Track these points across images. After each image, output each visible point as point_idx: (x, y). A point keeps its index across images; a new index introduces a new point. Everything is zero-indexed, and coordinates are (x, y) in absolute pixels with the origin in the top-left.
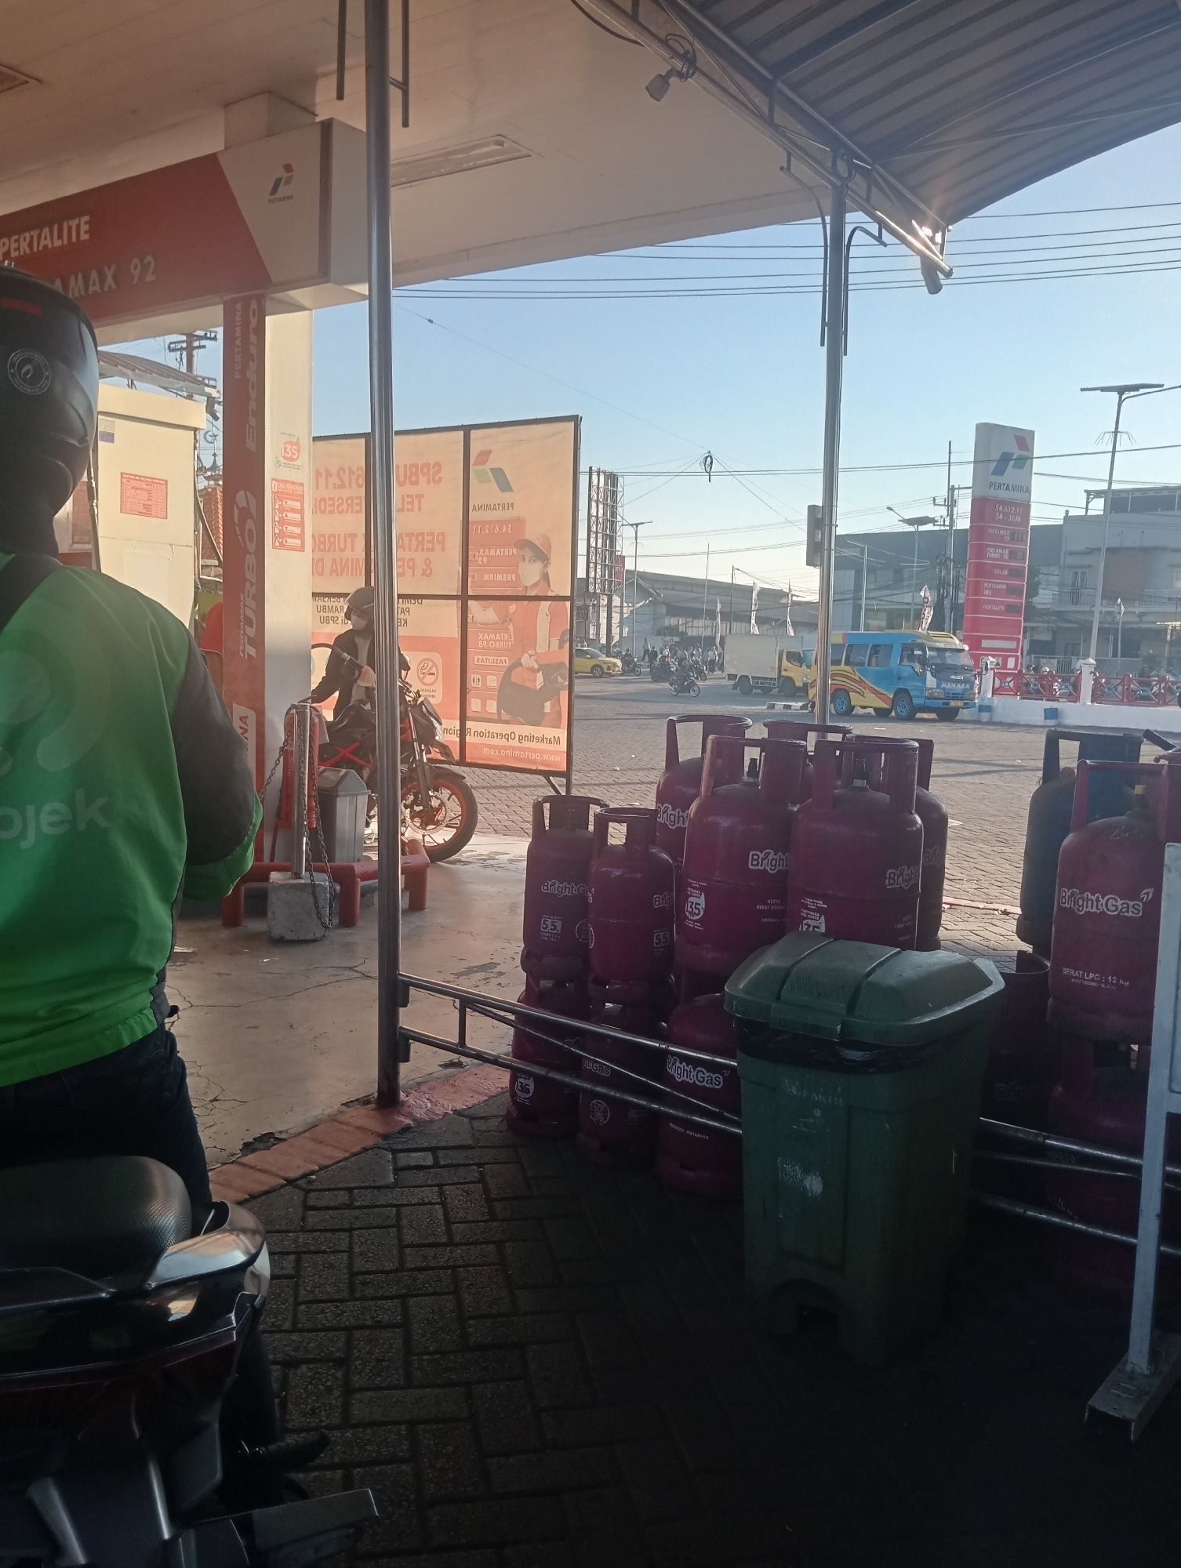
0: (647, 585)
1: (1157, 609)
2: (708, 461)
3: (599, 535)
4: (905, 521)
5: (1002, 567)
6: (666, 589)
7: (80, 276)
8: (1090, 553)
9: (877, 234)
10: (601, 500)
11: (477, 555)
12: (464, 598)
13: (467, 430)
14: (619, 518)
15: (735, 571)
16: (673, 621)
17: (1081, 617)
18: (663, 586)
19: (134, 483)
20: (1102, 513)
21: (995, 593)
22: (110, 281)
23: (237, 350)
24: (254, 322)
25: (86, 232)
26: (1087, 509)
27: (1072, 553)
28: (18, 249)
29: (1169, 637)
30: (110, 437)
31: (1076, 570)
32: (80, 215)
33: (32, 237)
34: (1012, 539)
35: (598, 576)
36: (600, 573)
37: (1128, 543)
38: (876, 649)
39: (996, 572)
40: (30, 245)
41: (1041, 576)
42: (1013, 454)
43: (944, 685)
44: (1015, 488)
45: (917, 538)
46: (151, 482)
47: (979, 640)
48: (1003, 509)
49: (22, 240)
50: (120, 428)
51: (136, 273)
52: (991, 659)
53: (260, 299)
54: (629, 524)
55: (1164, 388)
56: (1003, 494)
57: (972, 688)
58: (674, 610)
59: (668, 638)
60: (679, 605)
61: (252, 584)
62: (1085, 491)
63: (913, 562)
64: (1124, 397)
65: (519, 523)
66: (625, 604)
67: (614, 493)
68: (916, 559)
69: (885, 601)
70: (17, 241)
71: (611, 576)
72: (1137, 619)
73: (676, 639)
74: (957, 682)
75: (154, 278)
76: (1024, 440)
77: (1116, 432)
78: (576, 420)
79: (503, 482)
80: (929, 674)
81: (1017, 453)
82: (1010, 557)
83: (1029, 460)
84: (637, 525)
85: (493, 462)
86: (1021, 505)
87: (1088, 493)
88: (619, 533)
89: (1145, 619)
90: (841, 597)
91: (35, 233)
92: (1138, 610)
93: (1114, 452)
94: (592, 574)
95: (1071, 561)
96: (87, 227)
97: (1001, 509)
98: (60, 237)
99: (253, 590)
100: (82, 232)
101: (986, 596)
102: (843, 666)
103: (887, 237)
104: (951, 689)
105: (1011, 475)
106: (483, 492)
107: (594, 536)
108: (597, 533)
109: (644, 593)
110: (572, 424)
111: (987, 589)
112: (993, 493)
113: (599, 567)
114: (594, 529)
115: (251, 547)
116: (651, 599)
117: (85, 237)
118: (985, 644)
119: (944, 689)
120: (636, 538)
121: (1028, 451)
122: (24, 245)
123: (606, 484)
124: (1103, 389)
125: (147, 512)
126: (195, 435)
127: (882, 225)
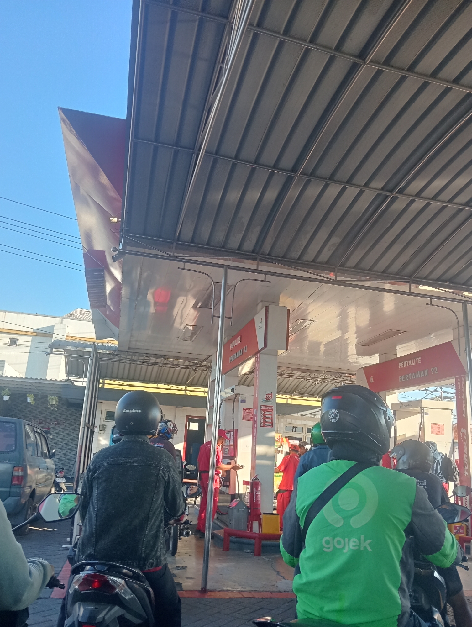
7: (419, 372)
19: (434, 426)
22: (426, 374)
23: (459, 390)
24: (463, 383)
25: (420, 361)
28: (403, 366)
30: (427, 414)
32: (419, 357)
33: (407, 363)
40: (406, 365)
46: (439, 425)
49: (404, 363)
50: (430, 411)
51: (433, 371)
53: (464, 377)
61: (466, 454)
70: (403, 364)
75: (437, 373)
91: (407, 362)
96: (420, 360)
98: (414, 363)
99: (466, 456)
100: (419, 361)
115: (465, 444)
117: (420, 363)
122: (405, 365)
125: (438, 433)
126: (452, 411)
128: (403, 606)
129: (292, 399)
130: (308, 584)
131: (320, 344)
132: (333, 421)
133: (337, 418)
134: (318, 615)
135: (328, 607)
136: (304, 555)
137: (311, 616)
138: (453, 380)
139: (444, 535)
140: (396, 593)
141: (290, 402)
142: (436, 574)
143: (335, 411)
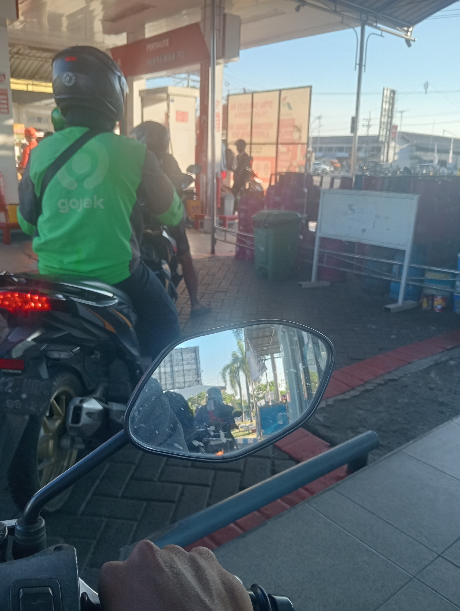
2: (426, 86)
7: (166, 56)
10: (388, 101)
11: (282, 130)
12: (277, 144)
13: (280, 91)
16: (418, 153)
19: (179, 114)
22: (173, 57)
23: (203, 78)
28: (151, 48)
30: (173, 101)
32: (166, 38)
33: (155, 44)
36: (385, 133)
40: (155, 47)
46: (183, 113)
49: (153, 45)
50: (176, 98)
51: (180, 55)
54: (399, 112)
58: (420, 148)
60: (421, 146)
65: (293, 120)
66: (397, 146)
67: (393, 98)
70: (151, 45)
71: (390, 134)
75: (184, 57)
78: (311, 87)
79: (290, 107)
84: (402, 112)
85: (287, 100)
88: (394, 116)
94: (381, 133)
96: (168, 42)
98: (162, 45)
103: (384, 33)
106: (284, 110)
107: (384, 117)
108: (385, 115)
109: (407, 141)
110: (309, 89)
113: (385, 130)
114: (383, 113)
116: (409, 144)
117: (167, 45)
120: (401, 117)
122: (153, 47)
123: (390, 94)
125: (183, 121)
126: (195, 99)
127: (382, 30)
128: (133, 254)
129: (33, 85)
130: (46, 243)
131: (61, 16)
132: (68, 85)
133: (73, 82)
134: (57, 266)
135: (67, 260)
136: (41, 219)
137: (52, 270)
138: (198, 67)
139: (172, 196)
140: (127, 244)
141: (30, 88)
142: (165, 234)
143: (70, 74)
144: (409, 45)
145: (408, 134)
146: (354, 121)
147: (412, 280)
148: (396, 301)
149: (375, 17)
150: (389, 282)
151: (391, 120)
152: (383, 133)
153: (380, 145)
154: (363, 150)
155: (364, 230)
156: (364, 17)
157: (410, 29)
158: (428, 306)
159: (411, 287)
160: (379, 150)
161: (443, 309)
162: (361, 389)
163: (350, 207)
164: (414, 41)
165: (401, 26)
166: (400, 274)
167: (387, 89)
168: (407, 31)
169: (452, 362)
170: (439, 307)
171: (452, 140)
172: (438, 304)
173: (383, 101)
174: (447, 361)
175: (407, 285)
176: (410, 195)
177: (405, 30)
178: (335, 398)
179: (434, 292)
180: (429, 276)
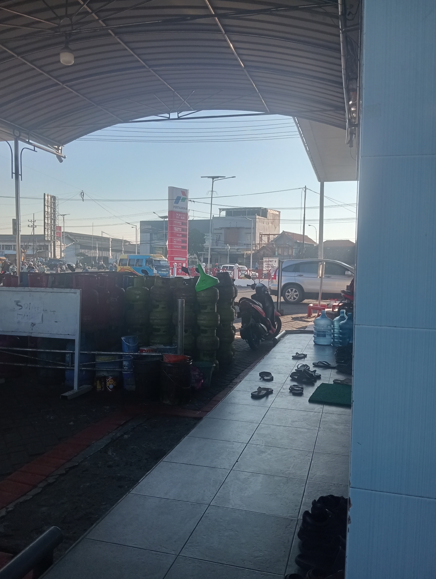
0: (71, 237)
1: (242, 248)
2: (82, 194)
3: (49, 219)
4: (160, 217)
5: (180, 234)
6: (80, 239)
8: (221, 229)
9: (35, 148)
10: (49, 206)
14: (57, 213)
15: (103, 233)
16: (83, 251)
17: (219, 250)
18: (79, 238)
20: (225, 216)
21: (178, 242)
26: (220, 215)
27: (215, 229)
29: (245, 256)
31: (217, 235)
34: (182, 224)
35: (49, 234)
36: (50, 233)
37: (232, 226)
38: (138, 260)
39: (178, 235)
41: (206, 237)
42: (181, 197)
43: (159, 272)
44: (182, 208)
45: (164, 223)
47: (173, 257)
48: (179, 215)
52: (176, 263)
54: (60, 215)
55: (226, 178)
56: (178, 210)
57: (169, 273)
58: (83, 247)
59: (79, 257)
60: (85, 245)
62: (219, 209)
63: (163, 231)
64: (214, 180)
66: (62, 244)
67: (54, 203)
68: (164, 230)
69: (156, 244)
71: (54, 234)
72: (236, 251)
73: (82, 257)
74: (164, 271)
76: (184, 192)
77: (212, 191)
80: (154, 269)
81: (182, 197)
82: (182, 230)
83: (186, 200)
84: (64, 215)
86: (184, 214)
87: (220, 209)
88: (57, 218)
89: (239, 251)
90: (142, 243)
92: (237, 248)
93: (212, 198)
94: (46, 233)
95: (215, 231)
97: (178, 215)
101: (175, 243)
102: (127, 266)
104: (163, 274)
105: (181, 204)
107: (47, 219)
108: (48, 218)
109: (72, 240)
111: (175, 241)
112: (175, 209)
113: (49, 230)
114: (47, 216)
116: (74, 242)
118: (175, 259)
119: (160, 274)
120: (64, 220)
121: (186, 196)
123: (51, 200)
124: (209, 177)
127: (35, 146)
144: (61, 161)
145: (71, 234)
146: (16, 223)
147: (84, 366)
148: (72, 388)
149: (28, 134)
150: (64, 370)
151: (54, 222)
152: (48, 233)
153: (47, 244)
154: (31, 248)
155: (33, 324)
156: (17, 133)
157: (60, 148)
158: (102, 388)
159: (84, 373)
160: (46, 248)
161: (114, 387)
162: (41, 485)
163: (17, 303)
164: (65, 157)
165: (52, 145)
166: (73, 362)
167: (48, 196)
168: (58, 149)
169: (126, 436)
170: (111, 386)
171: (111, 240)
172: (110, 384)
173: (45, 205)
174: (122, 435)
175: (80, 371)
176: (73, 290)
177: (55, 148)
178: (16, 502)
179: (105, 374)
180: (99, 360)
